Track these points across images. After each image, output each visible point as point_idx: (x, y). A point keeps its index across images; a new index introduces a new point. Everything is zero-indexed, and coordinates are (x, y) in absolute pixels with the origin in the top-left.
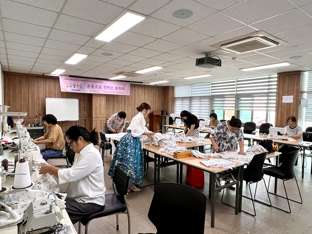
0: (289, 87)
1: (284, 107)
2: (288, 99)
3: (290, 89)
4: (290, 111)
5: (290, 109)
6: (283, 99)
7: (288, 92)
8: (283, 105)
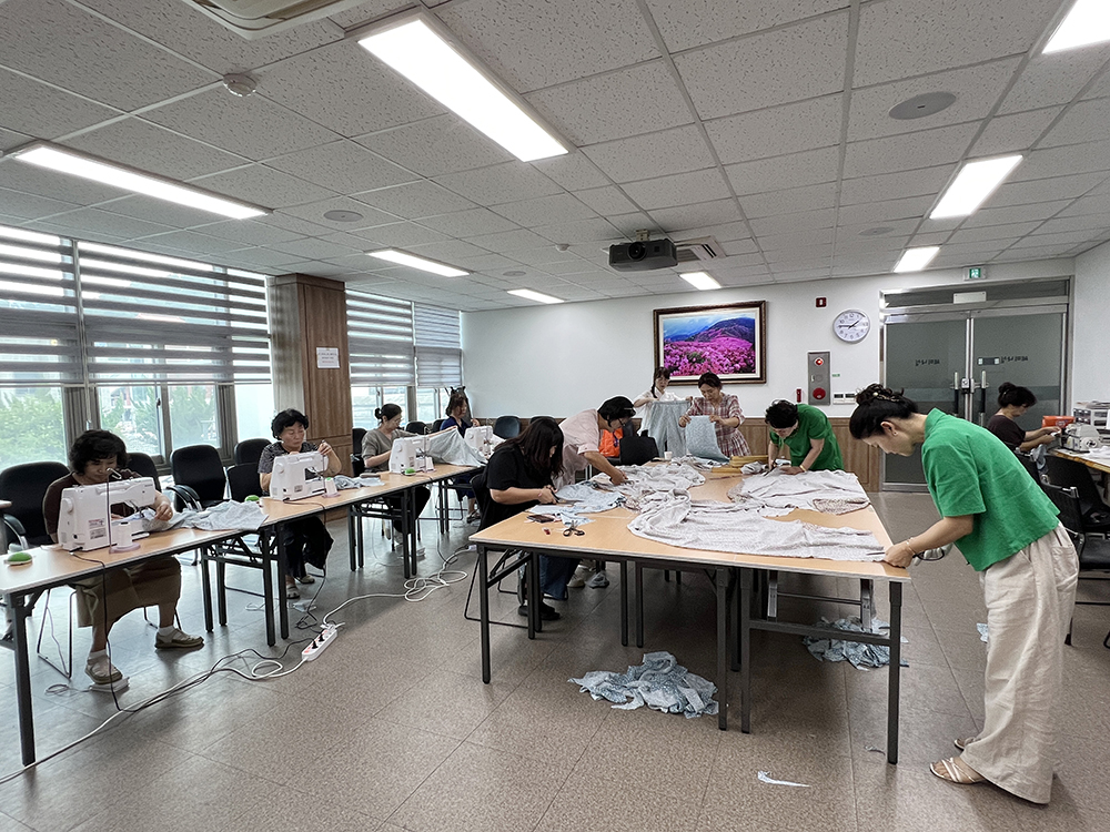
0: (326, 321)
1: (323, 380)
2: (327, 358)
3: (330, 329)
4: (335, 393)
5: (335, 386)
6: (319, 357)
7: (326, 337)
8: (320, 374)
